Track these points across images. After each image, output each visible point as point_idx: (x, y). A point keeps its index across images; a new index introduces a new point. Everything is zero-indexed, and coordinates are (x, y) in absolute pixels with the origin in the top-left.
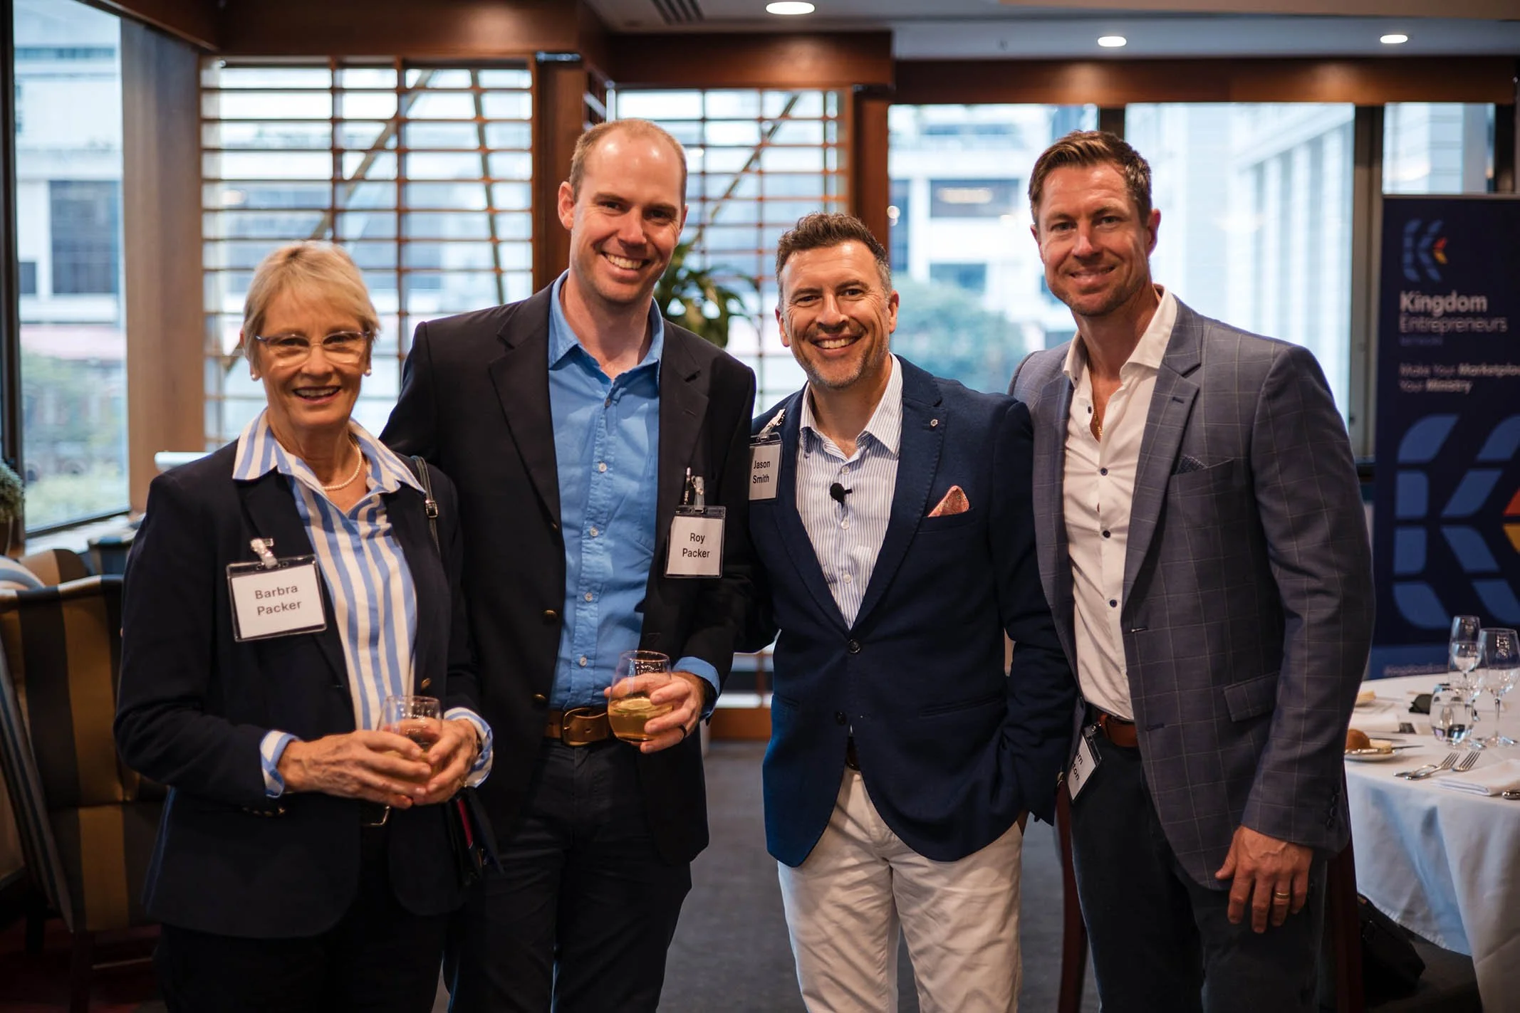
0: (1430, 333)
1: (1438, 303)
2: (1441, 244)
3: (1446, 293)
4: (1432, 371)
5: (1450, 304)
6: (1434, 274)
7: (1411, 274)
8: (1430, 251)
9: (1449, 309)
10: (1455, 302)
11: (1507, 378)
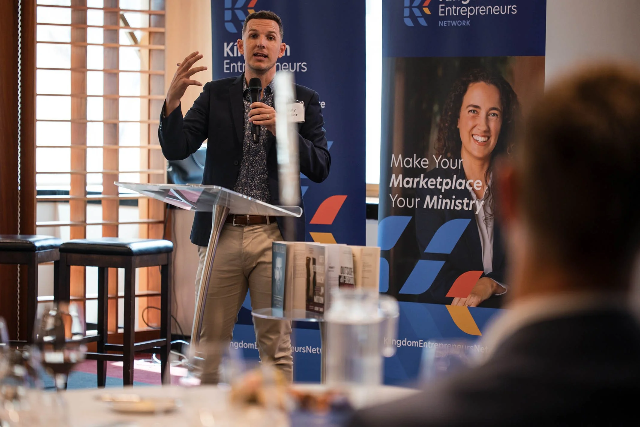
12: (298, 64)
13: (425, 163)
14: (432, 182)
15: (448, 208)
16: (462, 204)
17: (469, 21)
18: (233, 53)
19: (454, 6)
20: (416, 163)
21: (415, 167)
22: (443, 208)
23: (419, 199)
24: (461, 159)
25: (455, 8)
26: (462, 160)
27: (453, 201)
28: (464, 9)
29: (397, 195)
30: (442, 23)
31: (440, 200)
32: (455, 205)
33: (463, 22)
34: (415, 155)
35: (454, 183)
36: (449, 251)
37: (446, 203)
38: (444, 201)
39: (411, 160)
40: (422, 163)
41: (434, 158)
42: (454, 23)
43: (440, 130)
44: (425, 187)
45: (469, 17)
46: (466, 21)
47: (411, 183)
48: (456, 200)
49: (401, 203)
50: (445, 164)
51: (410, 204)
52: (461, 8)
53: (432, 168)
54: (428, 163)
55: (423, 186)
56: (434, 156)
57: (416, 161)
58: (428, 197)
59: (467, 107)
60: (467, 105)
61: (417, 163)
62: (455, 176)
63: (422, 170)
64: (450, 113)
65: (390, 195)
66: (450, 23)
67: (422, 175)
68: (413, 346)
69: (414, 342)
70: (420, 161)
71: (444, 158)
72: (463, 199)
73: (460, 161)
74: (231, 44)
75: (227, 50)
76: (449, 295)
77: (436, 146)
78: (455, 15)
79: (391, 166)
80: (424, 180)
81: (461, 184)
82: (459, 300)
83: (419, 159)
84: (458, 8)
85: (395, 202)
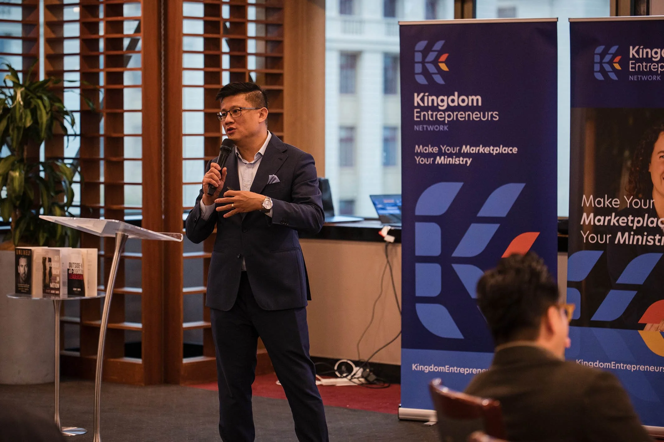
0: (437, 122)
1: (442, 101)
2: (444, 57)
3: (449, 94)
4: (440, 149)
5: (453, 101)
6: (439, 79)
7: (421, 80)
8: (435, 62)
9: (452, 104)
10: (456, 99)
12: (490, 113)
13: (616, 203)
14: (624, 220)
15: (640, 243)
16: (654, 240)
17: (660, 76)
18: (423, 102)
19: (644, 62)
20: (607, 203)
21: (606, 206)
22: (635, 243)
23: (610, 235)
24: (652, 200)
25: (646, 64)
26: (654, 200)
27: (645, 237)
28: (655, 65)
29: (588, 232)
30: (632, 77)
31: (632, 237)
32: (647, 240)
33: (654, 77)
34: (606, 196)
35: (647, 221)
36: (641, 281)
37: (638, 239)
38: (636, 237)
39: (602, 200)
40: (613, 203)
41: (625, 199)
42: (644, 78)
43: (631, 174)
44: (617, 224)
45: (659, 72)
46: (657, 77)
47: (602, 221)
48: (647, 236)
49: (593, 238)
50: (636, 204)
51: (602, 240)
52: (652, 64)
53: (624, 207)
54: (619, 203)
55: (614, 223)
56: (625, 197)
57: (607, 201)
58: (619, 234)
59: (659, 153)
60: (659, 151)
61: (609, 203)
62: (646, 215)
63: (613, 210)
64: (641, 158)
65: (582, 232)
66: (641, 78)
67: (613, 214)
68: (605, 367)
69: (607, 364)
70: (611, 201)
71: (636, 199)
72: (655, 236)
73: (652, 201)
74: (422, 94)
75: (417, 99)
76: (641, 321)
77: (627, 189)
78: (646, 70)
79: (582, 205)
80: (615, 218)
81: (652, 222)
82: (652, 326)
83: (610, 199)
84: (648, 65)
85: (586, 238)
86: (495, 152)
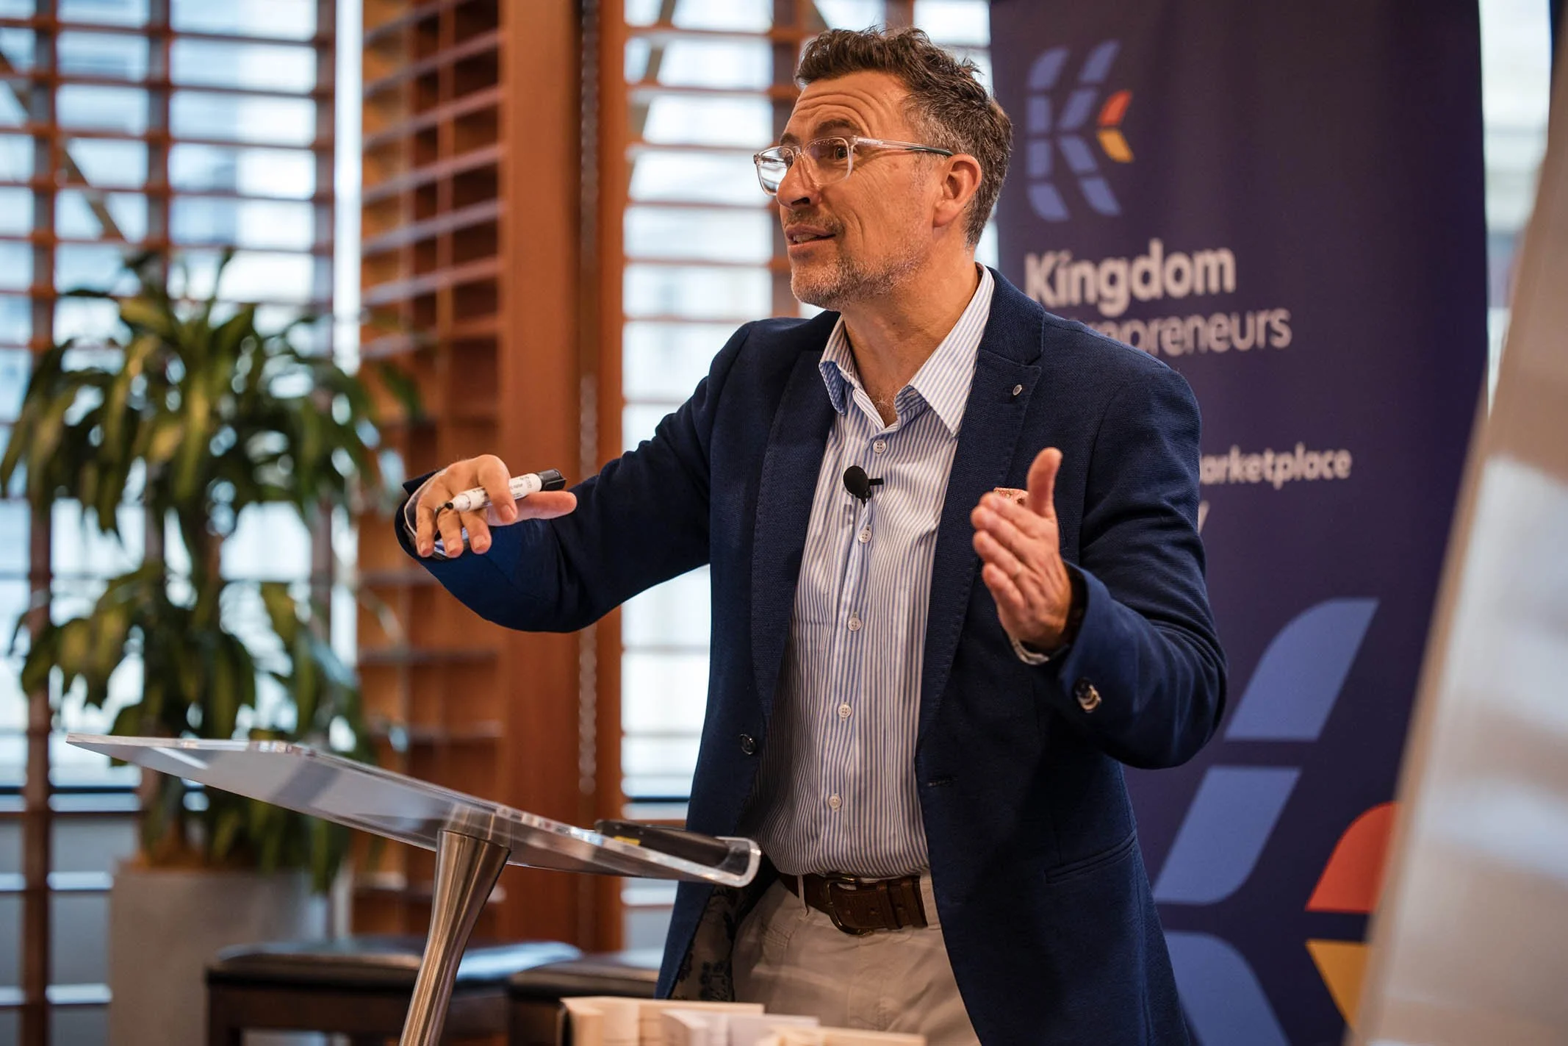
1: (1113, 280)
2: (1116, 108)
3: (1133, 251)
5: (1146, 278)
6: (1101, 197)
7: (1048, 203)
8: (1089, 132)
9: (1143, 293)
10: (1157, 271)
11: (1296, 485)
86: (1279, 477)
